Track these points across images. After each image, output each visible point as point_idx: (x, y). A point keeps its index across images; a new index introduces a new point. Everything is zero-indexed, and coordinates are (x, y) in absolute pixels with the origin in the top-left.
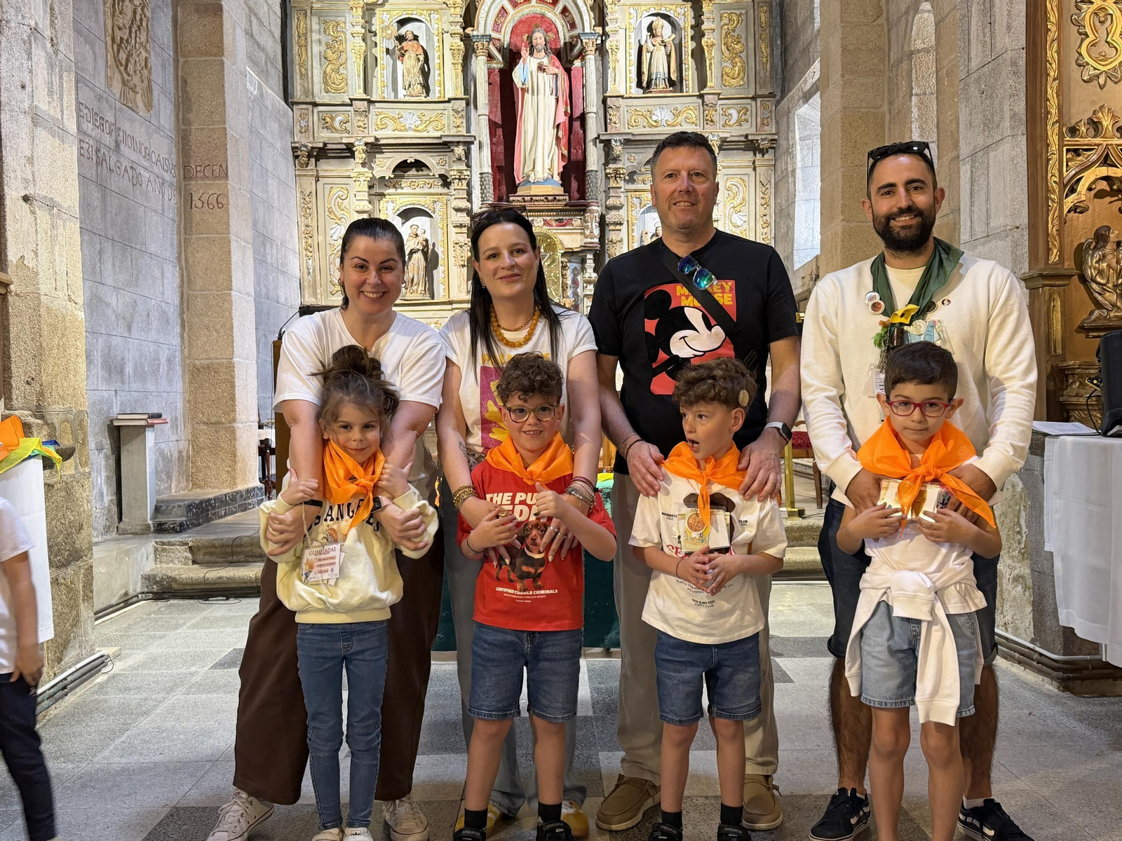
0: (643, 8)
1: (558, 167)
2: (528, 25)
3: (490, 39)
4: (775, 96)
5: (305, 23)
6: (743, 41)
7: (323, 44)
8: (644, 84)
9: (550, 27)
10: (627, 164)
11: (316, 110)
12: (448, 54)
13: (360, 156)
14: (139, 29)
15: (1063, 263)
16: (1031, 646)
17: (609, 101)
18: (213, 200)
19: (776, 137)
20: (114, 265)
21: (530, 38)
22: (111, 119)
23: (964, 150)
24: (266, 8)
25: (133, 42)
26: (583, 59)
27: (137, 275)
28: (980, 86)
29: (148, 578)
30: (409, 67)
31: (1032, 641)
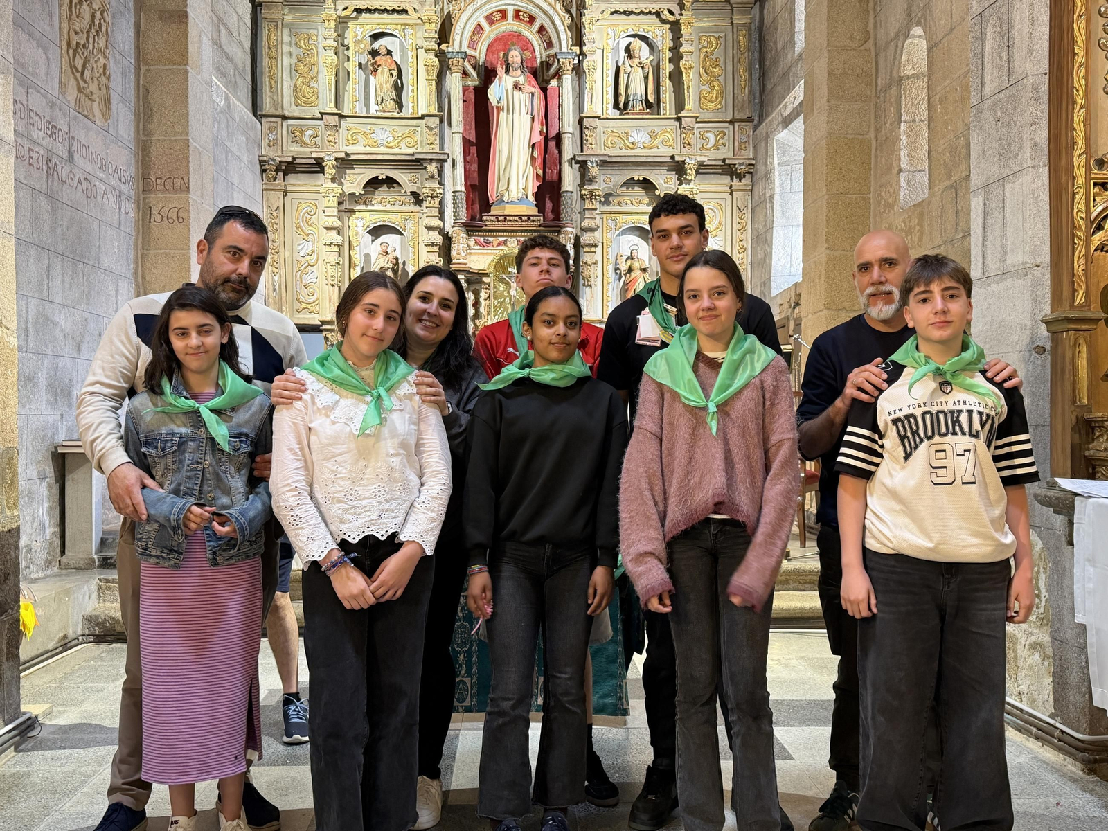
0: (621, 29)
1: (532, 187)
2: (504, 43)
3: (466, 56)
4: (753, 121)
5: (276, 35)
6: (721, 64)
7: (294, 56)
8: (621, 106)
9: (526, 45)
10: (603, 185)
11: (285, 124)
12: (422, 70)
13: (330, 171)
14: (98, 34)
15: (1090, 306)
16: (1052, 721)
17: (586, 122)
18: (173, 215)
19: (753, 162)
20: (63, 282)
21: (506, 56)
22: (65, 128)
23: (976, 180)
24: (235, 19)
25: (91, 47)
26: (560, 78)
27: (89, 292)
28: (996, 113)
29: (90, 620)
30: (381, 82)
31: (1052, 716)
